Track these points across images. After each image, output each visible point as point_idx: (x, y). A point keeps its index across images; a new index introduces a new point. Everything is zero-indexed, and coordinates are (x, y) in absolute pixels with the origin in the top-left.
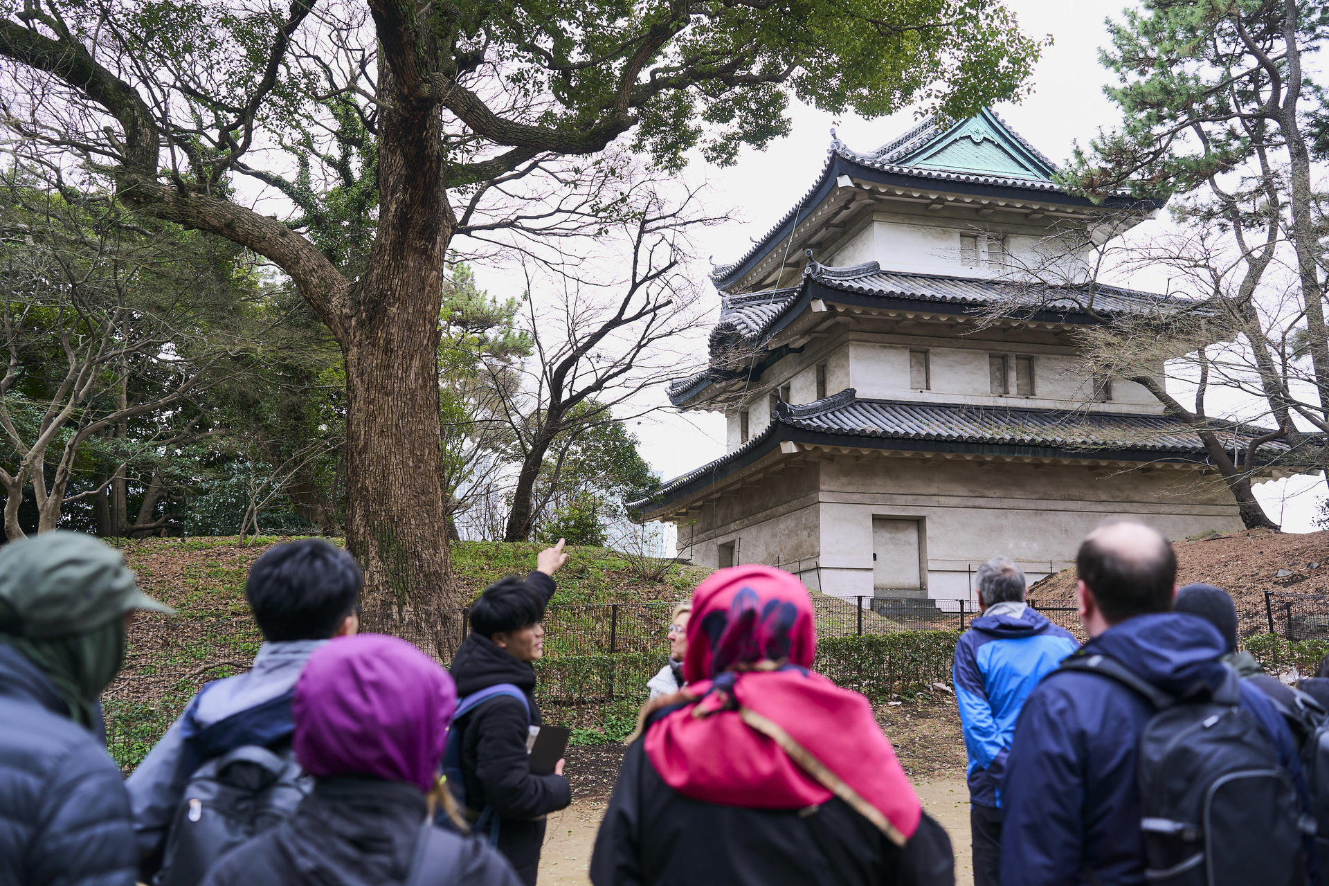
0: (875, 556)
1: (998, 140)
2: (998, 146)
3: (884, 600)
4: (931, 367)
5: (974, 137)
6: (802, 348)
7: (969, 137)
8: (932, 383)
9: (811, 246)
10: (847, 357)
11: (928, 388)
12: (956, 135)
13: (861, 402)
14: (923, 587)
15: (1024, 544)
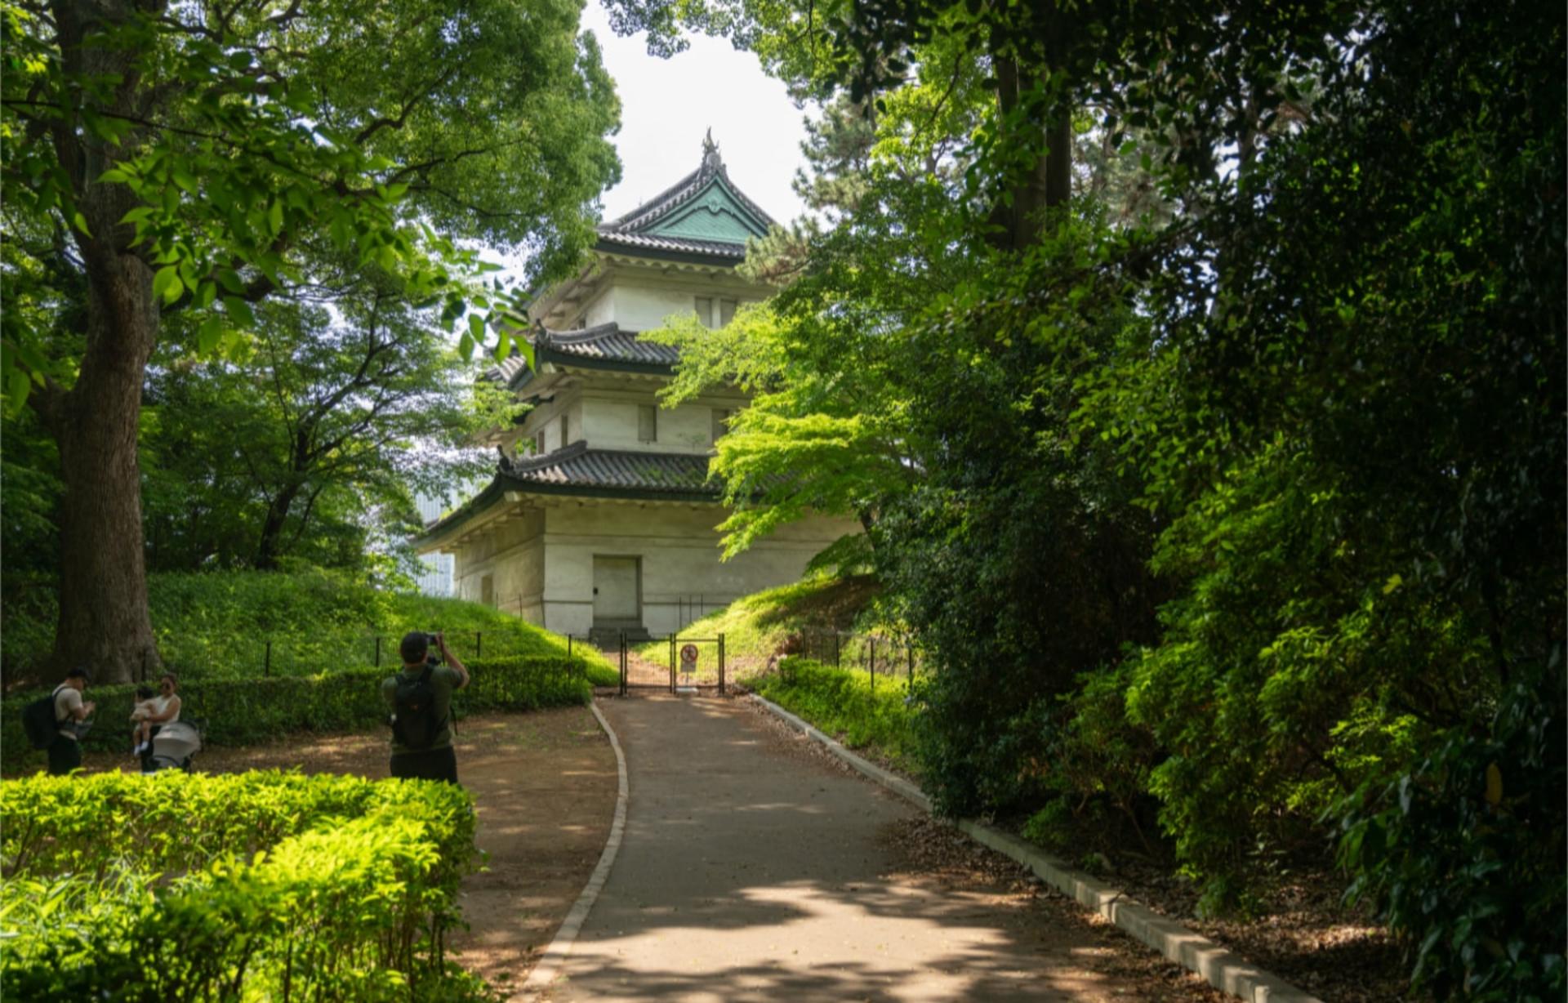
0: (596, 591)
1: (733, 210)
2: (734, 216)
3: (602, 629)
4: (659, 422)
5: (712, 208)
6: (551, 399)
7: (707, 208)
8: (659, 435)
9: (569, 300)
10: (580, 411)
11: (655, 439)
12: (695, 206)
13: (591, 453)
14: (639, 618)
15: (731, 579)
